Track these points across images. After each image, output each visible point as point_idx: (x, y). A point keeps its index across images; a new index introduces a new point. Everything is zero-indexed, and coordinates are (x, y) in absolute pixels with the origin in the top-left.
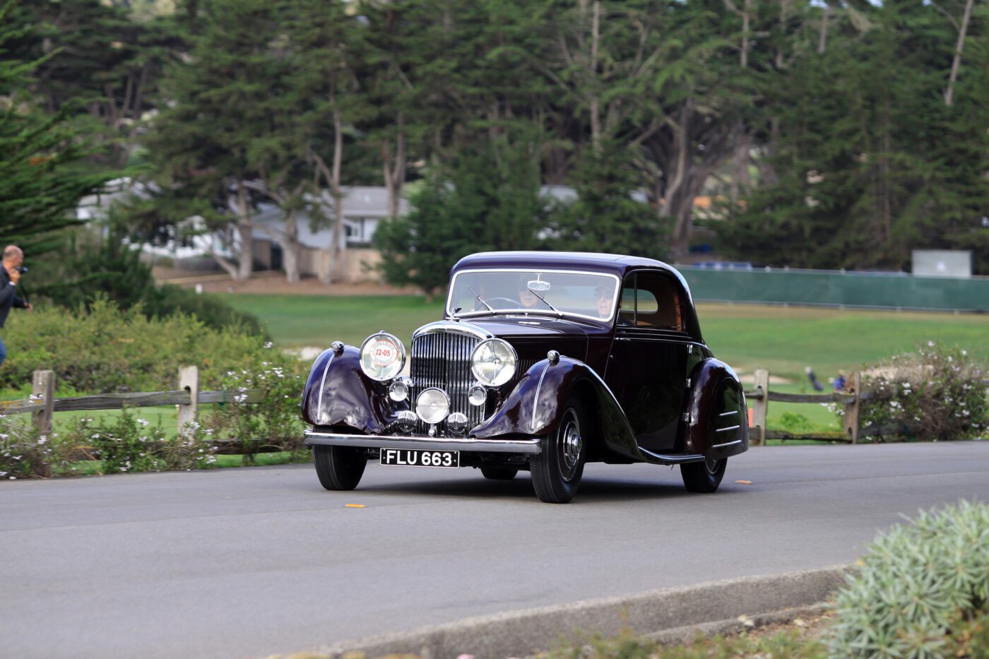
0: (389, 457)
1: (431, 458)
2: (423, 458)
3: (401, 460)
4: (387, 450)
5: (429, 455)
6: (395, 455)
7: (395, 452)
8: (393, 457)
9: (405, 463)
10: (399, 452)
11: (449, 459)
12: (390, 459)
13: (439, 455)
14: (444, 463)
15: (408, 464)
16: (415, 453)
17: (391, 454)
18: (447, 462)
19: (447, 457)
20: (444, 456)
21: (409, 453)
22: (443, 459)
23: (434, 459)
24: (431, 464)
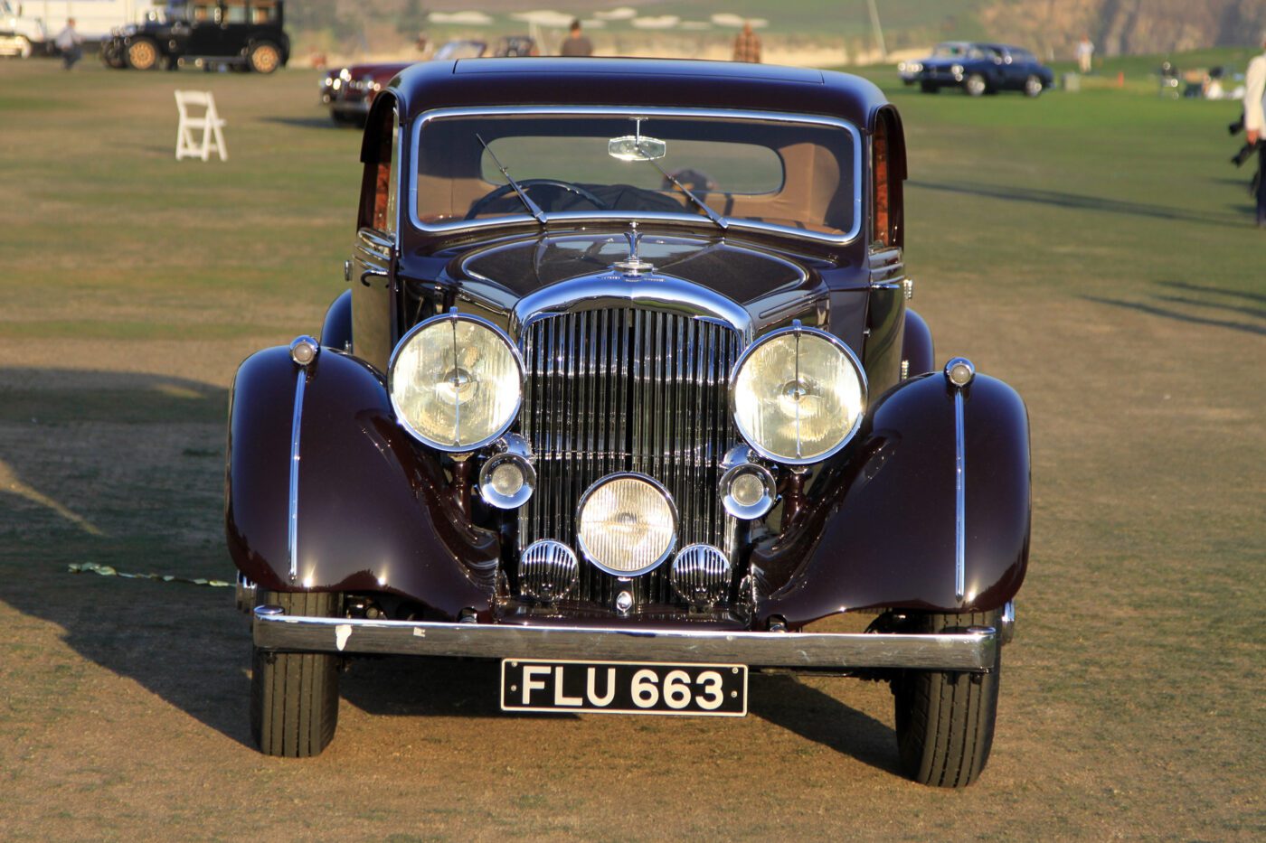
0: (528, 685)
1: (660, 686)
2: (636, 688)
3: (566, 694)
4: (521, 665)
5: (654, 677)
6: (549, 679)
7: (547, 670)
8: (540, 685)
9: (579, 701)
10: (559, 672)
11: (716, 689)
12: (533, 692)
13: (686, 678)
14: (700, 701)
15: (587, 704)
16: (612, 673)
17: (534, 677)
18: (711, 698)
19: (710, 682)
20: (701, 680)
21: (591, 673)
22: (697, 690)
23: (669, 689)
24: (661, 704)
